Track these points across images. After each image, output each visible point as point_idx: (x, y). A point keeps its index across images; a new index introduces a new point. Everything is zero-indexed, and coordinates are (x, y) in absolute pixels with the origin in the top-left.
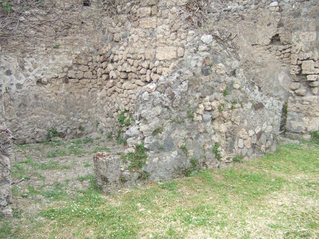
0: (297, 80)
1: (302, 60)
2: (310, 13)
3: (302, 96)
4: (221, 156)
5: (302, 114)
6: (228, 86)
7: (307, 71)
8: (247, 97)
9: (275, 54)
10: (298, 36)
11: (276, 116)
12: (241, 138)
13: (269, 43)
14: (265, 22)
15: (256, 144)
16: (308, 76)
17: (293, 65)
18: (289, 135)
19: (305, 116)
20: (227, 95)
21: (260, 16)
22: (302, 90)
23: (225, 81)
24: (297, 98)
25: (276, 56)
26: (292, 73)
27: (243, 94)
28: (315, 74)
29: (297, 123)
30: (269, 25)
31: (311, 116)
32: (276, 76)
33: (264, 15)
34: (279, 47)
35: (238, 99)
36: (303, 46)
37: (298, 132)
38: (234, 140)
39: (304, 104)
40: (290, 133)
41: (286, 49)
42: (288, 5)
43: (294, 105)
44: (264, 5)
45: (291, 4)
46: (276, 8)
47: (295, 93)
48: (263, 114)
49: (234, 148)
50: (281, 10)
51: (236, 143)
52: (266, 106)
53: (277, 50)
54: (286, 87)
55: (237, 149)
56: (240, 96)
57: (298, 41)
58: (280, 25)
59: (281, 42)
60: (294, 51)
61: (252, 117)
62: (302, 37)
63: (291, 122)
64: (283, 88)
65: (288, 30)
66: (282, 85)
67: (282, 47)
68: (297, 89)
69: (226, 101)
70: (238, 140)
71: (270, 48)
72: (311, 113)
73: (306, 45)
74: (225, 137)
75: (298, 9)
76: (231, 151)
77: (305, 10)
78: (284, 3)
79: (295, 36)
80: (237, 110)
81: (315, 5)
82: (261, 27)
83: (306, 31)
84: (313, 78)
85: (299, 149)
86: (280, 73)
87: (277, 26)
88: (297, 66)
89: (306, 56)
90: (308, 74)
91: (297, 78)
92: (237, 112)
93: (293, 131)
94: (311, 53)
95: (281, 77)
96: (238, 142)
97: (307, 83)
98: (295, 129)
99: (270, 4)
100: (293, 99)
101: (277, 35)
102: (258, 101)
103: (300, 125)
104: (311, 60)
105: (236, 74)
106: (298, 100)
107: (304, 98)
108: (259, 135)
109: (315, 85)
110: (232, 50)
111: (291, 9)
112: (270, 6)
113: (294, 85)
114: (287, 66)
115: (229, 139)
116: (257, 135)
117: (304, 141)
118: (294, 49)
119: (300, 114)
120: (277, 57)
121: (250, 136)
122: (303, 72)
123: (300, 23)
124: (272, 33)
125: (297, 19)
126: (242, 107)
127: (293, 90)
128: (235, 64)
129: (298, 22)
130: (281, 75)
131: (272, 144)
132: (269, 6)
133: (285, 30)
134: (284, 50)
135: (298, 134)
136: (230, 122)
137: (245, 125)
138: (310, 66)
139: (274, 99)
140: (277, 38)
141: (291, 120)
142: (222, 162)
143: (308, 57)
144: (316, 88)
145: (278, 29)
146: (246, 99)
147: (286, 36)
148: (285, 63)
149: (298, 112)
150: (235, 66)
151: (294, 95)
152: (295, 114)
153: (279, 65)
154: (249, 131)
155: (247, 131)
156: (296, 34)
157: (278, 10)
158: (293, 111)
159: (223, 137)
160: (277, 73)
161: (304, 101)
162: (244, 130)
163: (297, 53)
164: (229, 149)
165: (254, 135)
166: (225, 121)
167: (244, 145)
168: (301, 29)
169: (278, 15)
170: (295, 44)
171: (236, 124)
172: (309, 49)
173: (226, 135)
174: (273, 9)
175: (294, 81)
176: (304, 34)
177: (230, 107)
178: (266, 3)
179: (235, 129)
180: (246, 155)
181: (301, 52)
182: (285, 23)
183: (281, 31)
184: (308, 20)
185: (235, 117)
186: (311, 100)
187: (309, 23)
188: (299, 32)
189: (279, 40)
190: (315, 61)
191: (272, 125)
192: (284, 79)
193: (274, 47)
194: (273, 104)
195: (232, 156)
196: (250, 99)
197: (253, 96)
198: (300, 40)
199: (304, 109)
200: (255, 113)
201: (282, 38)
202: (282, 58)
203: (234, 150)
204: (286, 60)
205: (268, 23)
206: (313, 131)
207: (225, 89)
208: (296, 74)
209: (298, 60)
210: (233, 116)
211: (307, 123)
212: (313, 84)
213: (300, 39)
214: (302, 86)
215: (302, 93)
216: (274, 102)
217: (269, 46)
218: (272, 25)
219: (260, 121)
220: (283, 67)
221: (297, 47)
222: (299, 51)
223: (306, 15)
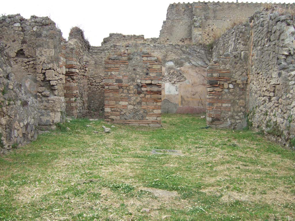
0: (43, 85)
1: (45, 70)
2: (49, 35)
3: (47, 97)
4: (4, 144)
5: (49, 111)
6: (5, 86)
7: (50, 78)
8: (18, 96)
9: (21, 65)
10: (41, 52)
11: (35, 111)
12: (16, 129)
13: (15, 56)
14: (11, 39)
15: (25, 134)
16: (51, 82)
17: (38, 73)
18: (40, 128)
19: (52, 111)
20: (5, 94)
21: (5, 33)
22: (47, 93)
23: (3, 83)
24: (44, 99)
25: (22, 66)
26: (38, 79)
27: (15, 94)
28: (55, 80)
29: (46, 117)
30: (14, 41)
31: (55, 111)
32: (23, 82)
33: (9, 33)
34: (24, 59)
35: (12, 97)
36: (45, 59)
37: (47, 124)
38: (11, 131)
39: (49, 103)
40: (41, 126)
41: (30, 61)
42: (29, 27)
43: (42, 104)
44: (8, 24)
45: (32, 27)
46: (19, 28)
47: (42, 95)
48: (28, 110)
49: (12, 137)
50: (23, 31)
51: (13, 133)
52: (29, 103)
53: (22, 62)
54: (33, 91)
55: (14, 138)
56: (13, 95)
57: (41, 56)
58: (24, 42)
59: (26, 56)
60: (39, 63)
61: (21, 112)
62: (44, 53)
63: (40, 117)
64: (31, 92)
65: (30, 46)
66: (29, 90)
67: (27, 60)
68: (43, 92)
69: (5, 99)
70: (14, 130)
71: (16, 60)
72: (55, 109)
73: (48, 59)
74: (5, 128)
75: (40, 31)
76: (10, 140)
77: (45, 32)
78: (26, 26)
79: (39, 51)
80: (12, 106)
81: (52, 30)
82: (6, 42)
83: (47, 48)
84: (55, 83)
85: (52, 136)
86: (26, 80)
87: (21, 43)
88: (42, 74)
89: (48, 66)
90: (51, 80)
91: (43, 83)
92: (12, 108)
93: (43, 124)
94: (52, 64)
95: (28, 83)
96: (14, 132)
97: (50, 87)
98: (44, 122)
99: (14, 25)
100: (41, 100)
101: (22, 50)
102: (24, 99)
103: (48, 119)
104: (52, 69)
105: (9, 77)
106: (45, 100)
107: (49, 98)
108: (26, 126)
109: (56, 88)
110: (7, 58)
111: (32, 31)
112: (14, 26)
113: (40, 89)
114: (32, 74)
115: (8, 130)
116: (25, 126)
117: (52, 131)
118: (38, 61)
119: (47, 110)
120: (23, 68)
121: (22, 128)
122: (47, 79)
123: (42, 41)
124: (17, 48)
125: (39, 38)
126: (15, 104)
127: (40, 93)
128: (9, 70)
129: (40, 41)
130: (27, 82)
131: (35, 134)
132: (12, 26)
133: (28, 46)
134: (29, 62)
135: (47, 126)
136: (7, 117)
137: (18, 119)
138: (52, 74)
139: (33, 98)
140: (21, 52)
141: (41, 116)
142: (5, 149)
143: (50, 67)
144: (57, 90)
145: (22, 45)
146: (17, 98)
147: (29, 51)
148: (31, 72)
149: (45, 110)
150: (9, 71)
151: (41, 96)
152: (43, 111)
153: (25, 74)
154: (20, 123)
155: (19, 123)
156: (39, 50)
157: (21, 30)
158: (41, 109)
159: (4, 128)
160: (24, 80)
161: (49, 100)
162: (17, 122)
163: (41, 64)
164: (8, 138)
165: (23, 126)
166: (5, 115)
167: (18, 135)
168: (43, 47)
169: (21, 34)
170: (39, 57)
171: (11, 118)
172: (50, 62)
173: (6, 127)
174: (17, 29)
175: (39, 85)
176: (45, 50)
177: (7, 104)
178: (10, 24)
179: (12, 122)
180: (20, 142)
181: (44, 64)
182: (27, 41)
183: (24, 47)
184: (48, 40)
185: (11, 112)
186: (54, 100)
187: (49, 42)
188: (41, 48)
189: (23, 54)
190: (54, 71)
191: (33, 118)
192: (31, 85)
193: (20, 59)
194: (33, 102)
195: (11, 143)
196: (20, 98)
197: (21, 95)
198: (43, 55)
199: (50, 107)
200: (23, 108)
201: (26, 53)
202: (27, 69)
203: (12, 139)
204: (31, 70)
205: (13, 40)
206: (57, 123)
207: (3, 89)
208: (41, 81)
209: (42, 69)
210: (9, 112)
211: (53, 116)
212: (55, 87)
213: (42, 53)
214: (46, 89)
215: (48, 94)
216: (34, 101)
217: (15, 59)
218: (16, 42)
219: (27, 116)
220: (29, 75)
221: (41, 60)
222: (42, 63)
223: (46, 36)
